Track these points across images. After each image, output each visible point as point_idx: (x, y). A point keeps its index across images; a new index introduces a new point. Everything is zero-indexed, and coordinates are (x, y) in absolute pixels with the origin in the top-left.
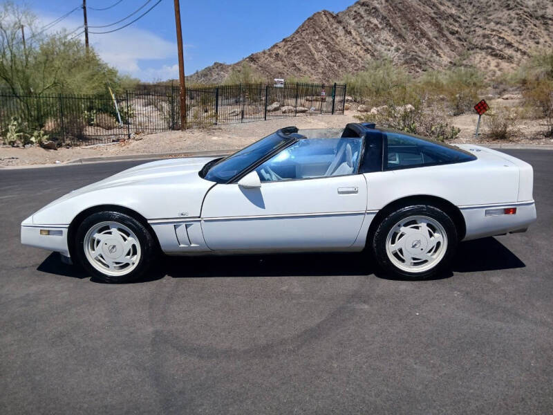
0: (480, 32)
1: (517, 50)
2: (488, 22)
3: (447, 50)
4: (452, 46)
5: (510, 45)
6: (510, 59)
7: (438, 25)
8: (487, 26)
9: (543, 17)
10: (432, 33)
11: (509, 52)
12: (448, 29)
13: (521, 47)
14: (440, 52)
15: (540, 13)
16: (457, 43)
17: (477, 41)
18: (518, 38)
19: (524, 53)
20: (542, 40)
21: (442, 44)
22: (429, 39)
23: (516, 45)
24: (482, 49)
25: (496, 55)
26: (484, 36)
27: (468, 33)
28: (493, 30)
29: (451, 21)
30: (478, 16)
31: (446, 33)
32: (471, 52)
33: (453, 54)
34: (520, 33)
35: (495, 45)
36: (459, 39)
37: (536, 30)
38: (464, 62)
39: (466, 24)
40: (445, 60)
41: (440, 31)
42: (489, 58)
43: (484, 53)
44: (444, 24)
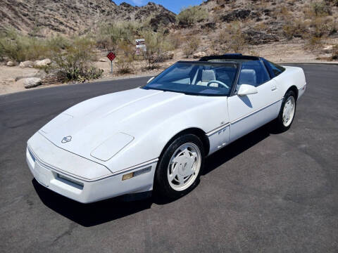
0: (41, 15)
1: (67, 26)
2: (45, 9)
3: (24, 26)
4: (26, 23)
5: (61, 23)
6: (64, 31)
7: (13, 10)
8: (45, 12)
9: (75, 8)
10: (10, 14)
11: (62, 27)
12: (21, 13)
13: (68, 24)
14: (20, 27)
15: (73, 5)
16: (29, 22)
17: (41, 20)
18: (65, 19)
19: (71, 28)
20: (78, 21)
21: (20, 22)
22: (9, 18)
23: (64, 23)
24: (46, 25)
25: (55, 29)
26: (45, 18)
27: (34, 15)
28: (50, 14)
29: (21, 7)
30: (38, 5)
31: (20, 15)
32: (40, 27)
33: (29, 29)
34: (66, 17)
35: (53, 23)
36: (30, 19)
37: (73, 15)
38: (37, 34)
39: (32, 10)
40: (25, 32)
41: (16, 13)
42: (52, 31)
43: (48, 28)
44: (17, 8)
